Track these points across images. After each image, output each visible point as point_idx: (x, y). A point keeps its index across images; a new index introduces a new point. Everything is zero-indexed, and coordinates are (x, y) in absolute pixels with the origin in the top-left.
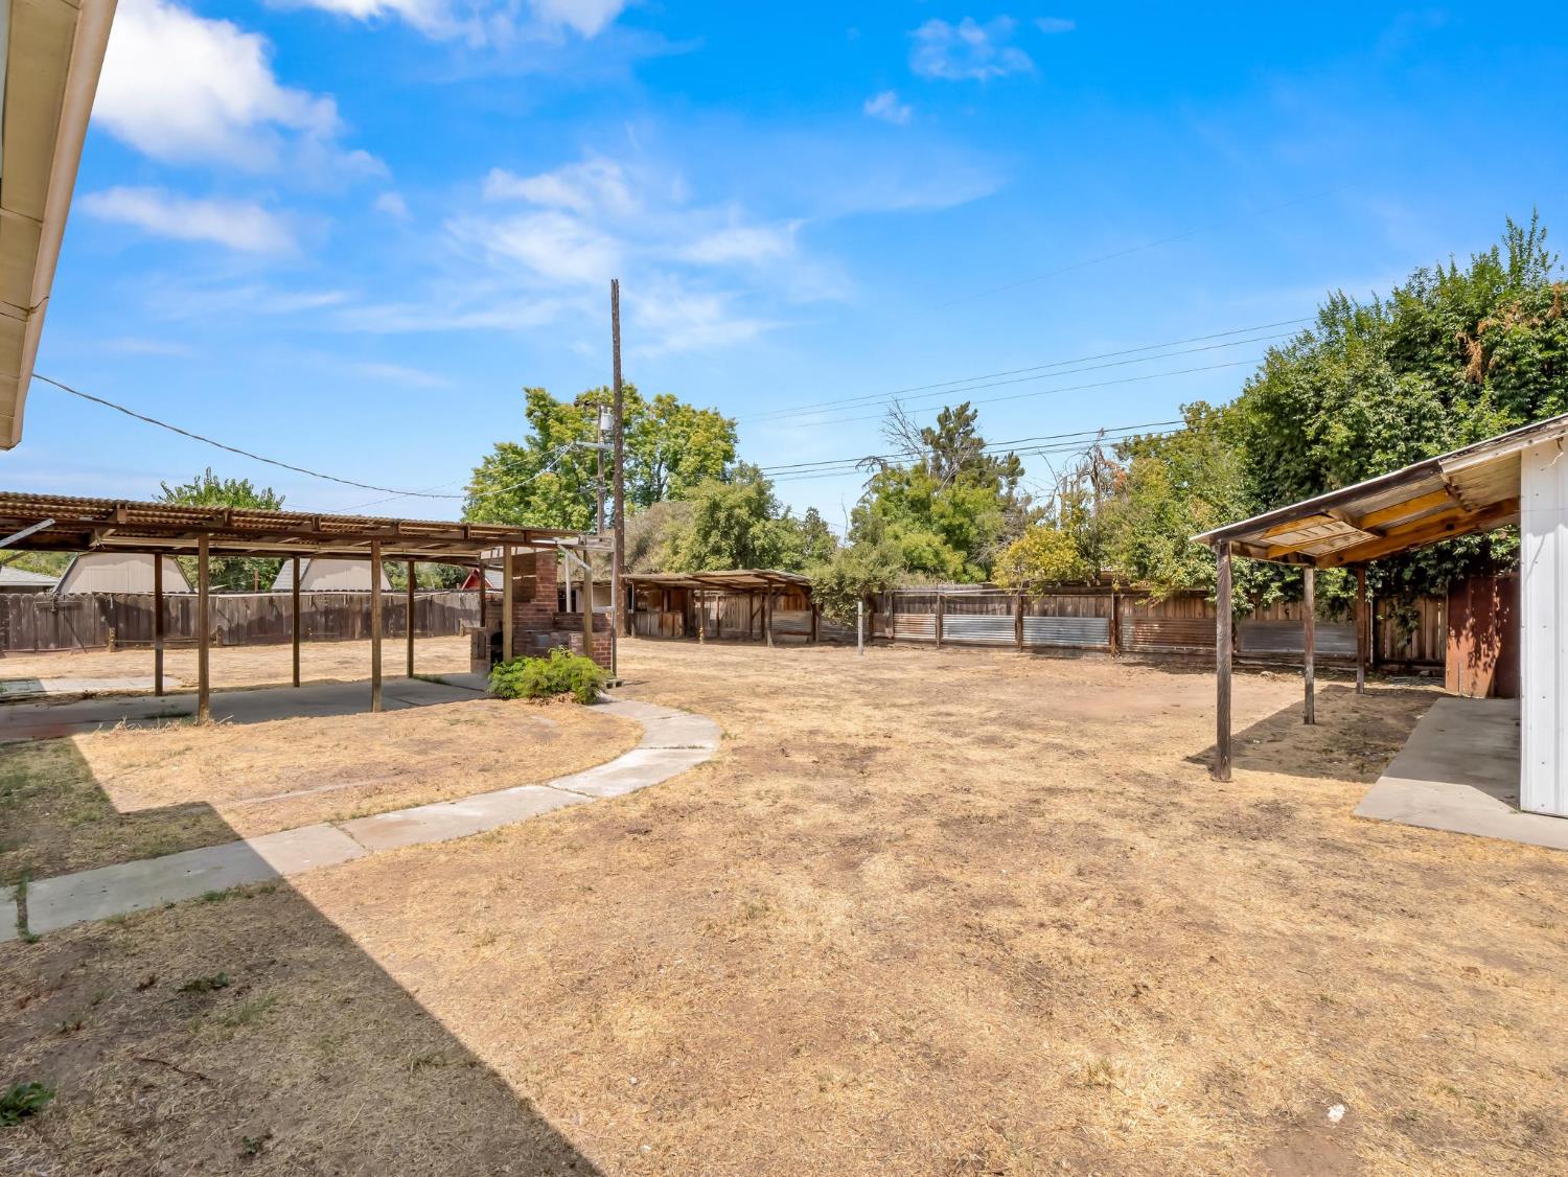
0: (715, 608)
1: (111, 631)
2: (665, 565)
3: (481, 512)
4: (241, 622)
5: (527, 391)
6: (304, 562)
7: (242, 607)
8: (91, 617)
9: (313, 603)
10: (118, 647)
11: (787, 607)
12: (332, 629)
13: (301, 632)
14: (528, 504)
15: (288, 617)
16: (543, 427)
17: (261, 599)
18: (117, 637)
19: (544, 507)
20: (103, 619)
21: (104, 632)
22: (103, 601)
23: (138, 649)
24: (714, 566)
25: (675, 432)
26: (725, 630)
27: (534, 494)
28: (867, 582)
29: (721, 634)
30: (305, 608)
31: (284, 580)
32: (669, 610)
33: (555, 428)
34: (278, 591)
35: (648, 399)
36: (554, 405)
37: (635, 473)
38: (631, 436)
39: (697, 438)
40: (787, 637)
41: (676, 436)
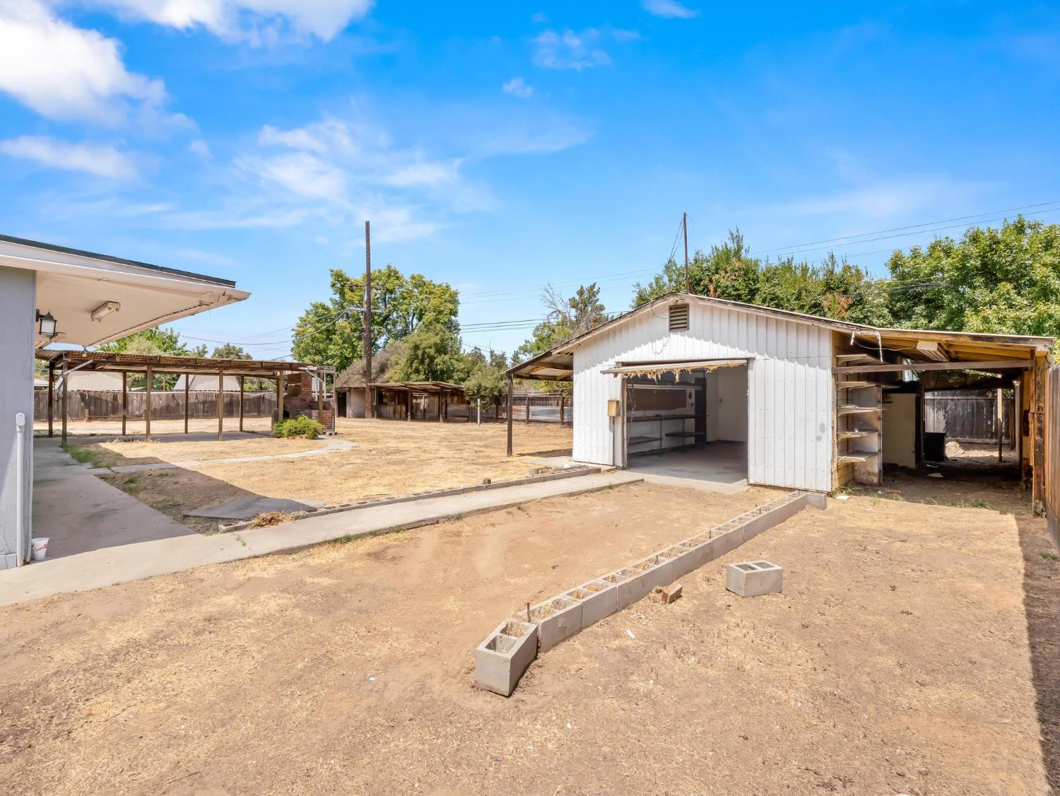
0: (423, 402)
1: (87, 411)
2: (392, 378)
3: (302, 345)
4: (157, 407)
5: (332, 271)
6: (191, 377)
7: (157, 399)
8: (75, 403)
9: (196, 397)
10: (90, 419)
11: (458, 403)
12: (207, 412)
13: (189, 413)
14: (331, 340)
15: (182, 405)
16: (342, 294)
17: (167, 395)
18: (89, 414)
19: (340, 342)
20: (83, 404)
21: (83, 411)
22: (83, 395)
23: (101, 420)
24: (414, 379)
25: (421, 297)
26: (428, 415)
27: (335, 334)
28: (492, 389)
29: (425, 416)
30: (192, 400)
31: (181, 384)
32: (398, 404)
33: (349, 294)
34: (177, 391)
35: (407, 277)
36: (348, 281)
37: (397, 322)
38: (395, 299)
39: (434, 302)
40: (457, 418)
41: (422, 300)
